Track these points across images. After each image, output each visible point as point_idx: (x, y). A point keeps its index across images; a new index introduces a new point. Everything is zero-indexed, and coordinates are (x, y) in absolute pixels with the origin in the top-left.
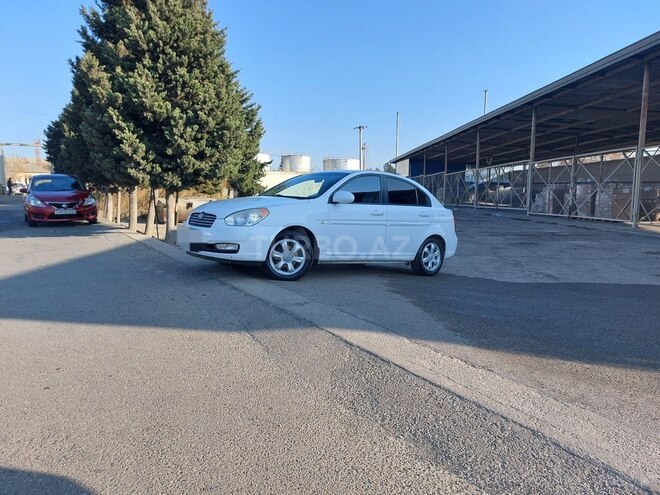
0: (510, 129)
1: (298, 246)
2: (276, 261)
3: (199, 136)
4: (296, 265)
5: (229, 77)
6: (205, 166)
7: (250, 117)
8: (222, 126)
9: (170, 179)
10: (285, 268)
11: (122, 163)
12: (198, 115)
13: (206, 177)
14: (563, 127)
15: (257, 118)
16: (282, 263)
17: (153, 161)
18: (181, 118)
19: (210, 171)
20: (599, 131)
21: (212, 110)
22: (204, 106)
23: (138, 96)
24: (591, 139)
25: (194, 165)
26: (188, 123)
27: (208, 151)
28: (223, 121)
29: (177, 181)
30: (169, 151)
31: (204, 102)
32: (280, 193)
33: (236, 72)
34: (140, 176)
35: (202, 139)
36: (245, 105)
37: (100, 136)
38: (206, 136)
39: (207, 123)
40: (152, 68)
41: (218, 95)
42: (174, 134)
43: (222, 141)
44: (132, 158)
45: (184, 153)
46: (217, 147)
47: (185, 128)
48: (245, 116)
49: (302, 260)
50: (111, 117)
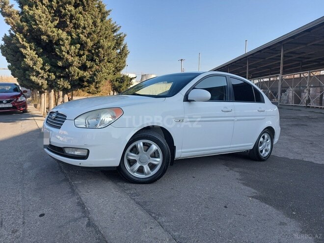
0: (264, 58)
1: (154, 147)
2: (132, 163)
3: (82, 52)
4: (152, 167)
5: (104, 15)
6: (87, 74)
7: (118, 42)
8: (98, 46)
9: (62, 83)
10: (141, 170)
11: (27, 72)
12: (79, 37)
13: (88, 81)
14: (295, 57)
15: (124, 43)
16: (137, 165)
17: (49, 71)
18: (67, 39)
19: (90, 78)
20: (313, 59)
21: (90, 34)
22: (84, 31)
23: (36, 24)
24: (307, 64)
25: (78, 74)
26: (73, 43)
27: (89, 64)
28: (99, 42)
29: (67, 85)
30: (60, 64)
31: (84, 28)
32: (137, 93)
33: (109, 11)
34: (40, 81)
35: (84, 54)
36: (115, 34)
37: (13, 54)
38: (87, 53)
39: (86, 43)
40: (49, 6)
41: (94, 23)
42: (63, 51)
43: (98, 56)
44: (33, 68)
45: (70, 65)
46: (95, 61)
47: (71, 47)
48: (115, 41)
49: (158, 161)
50: (18, 39)
